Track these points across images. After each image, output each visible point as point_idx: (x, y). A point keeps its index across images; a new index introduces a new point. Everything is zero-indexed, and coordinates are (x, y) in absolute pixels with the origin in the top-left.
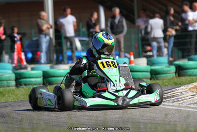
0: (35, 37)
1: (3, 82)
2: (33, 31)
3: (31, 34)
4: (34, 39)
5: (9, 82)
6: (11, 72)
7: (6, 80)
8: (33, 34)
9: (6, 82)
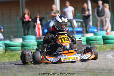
0: (49, 19)
1: (30, 47)
2: (48, 16)
3: (46, 18)
4: (49, 21)
5: (33, 47)
6: (35, 41)
7: (32, 46)
8: (48, 18)
9: (31, 47)
